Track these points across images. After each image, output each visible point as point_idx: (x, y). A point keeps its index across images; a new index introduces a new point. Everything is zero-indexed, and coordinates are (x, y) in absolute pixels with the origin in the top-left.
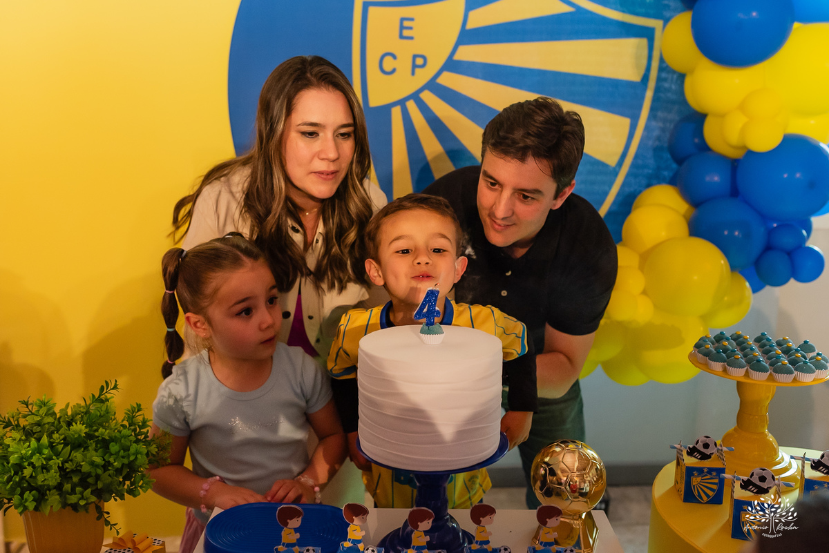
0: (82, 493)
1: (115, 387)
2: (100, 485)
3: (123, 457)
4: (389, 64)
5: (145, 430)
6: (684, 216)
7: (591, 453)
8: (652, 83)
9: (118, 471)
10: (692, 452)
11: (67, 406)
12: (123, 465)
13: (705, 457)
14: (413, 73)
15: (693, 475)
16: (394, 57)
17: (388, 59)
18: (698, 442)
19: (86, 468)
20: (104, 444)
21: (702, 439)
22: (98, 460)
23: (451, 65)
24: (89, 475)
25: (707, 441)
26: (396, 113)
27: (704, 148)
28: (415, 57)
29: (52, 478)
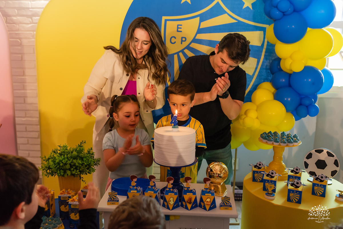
0: (76, 171)
1: (85, 143)
2: (81, 170)
3: (87, 162)
4: (173, 40)
5: (93, 156)
6: (273, 93)
7: (224, 166)
8: (265, 47)
9: (86, 166)
10: (255, 166)
11: (71, 148)
12: (87, 164)
13: (259, 168)
14: (182, 43)
15: (255, 173)
16: (175, 38)
17: (173, 39)
18: (257, 164)
19: (77, 164)
20: (82, 159)
21: (259, 163)
22: (80, 162)
23: (195, 41)
24: (78, 166)
25: (260, 163)
26: (176, 56)
27: (281, 70)
28: (182, 38)
29: (68, 166)
